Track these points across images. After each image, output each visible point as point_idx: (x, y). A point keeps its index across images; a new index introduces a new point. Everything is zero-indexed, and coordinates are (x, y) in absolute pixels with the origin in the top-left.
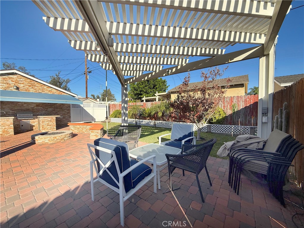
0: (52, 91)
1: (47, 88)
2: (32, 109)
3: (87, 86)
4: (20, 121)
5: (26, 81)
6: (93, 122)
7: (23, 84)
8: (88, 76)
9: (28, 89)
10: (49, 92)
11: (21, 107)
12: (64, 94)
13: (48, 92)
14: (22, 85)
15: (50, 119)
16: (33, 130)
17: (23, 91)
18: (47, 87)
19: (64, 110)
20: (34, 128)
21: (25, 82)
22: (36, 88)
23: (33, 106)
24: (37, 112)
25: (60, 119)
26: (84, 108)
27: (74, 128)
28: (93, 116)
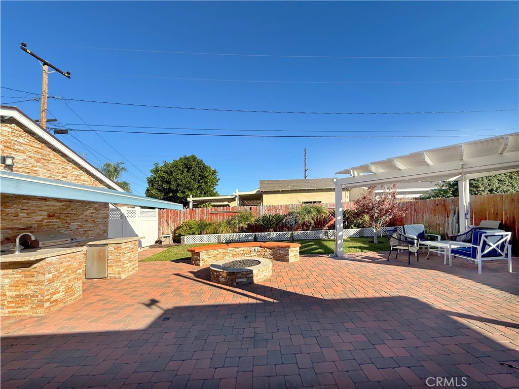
0: (82, 177)
1: (72, 170)
5: (31, 146)
7: (24, 152)
9: (35, 168)
14: (21, 154)
18: (74, 168)
21: (27, 147)
22: (51, 166)
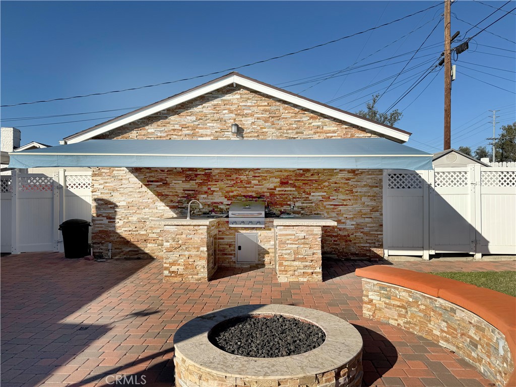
1: (311, 121)
2: (271, 195)
3: (450, 105)
4: (236, 233)
5: (258, 106)
6: (478, 256)
7: (252, 115)
8: (454, 67)
9: (264, 130)
10: (315, 133)
11: (246, 187)
12: (363, 135)
13: (312, 132)
14: (250, 120)
15: (302, 235)
16: (263, 265)
17: (252, 139)
18: (311, 118)
19: (361, 197)
20: (267, 259)
21: (255, 109)
22: (281, 123)
23: (272, 186)
24: (282, 205)
25: (346, 233)
26: (438, 189)
27: (381, 295)
28: (479, 230)
